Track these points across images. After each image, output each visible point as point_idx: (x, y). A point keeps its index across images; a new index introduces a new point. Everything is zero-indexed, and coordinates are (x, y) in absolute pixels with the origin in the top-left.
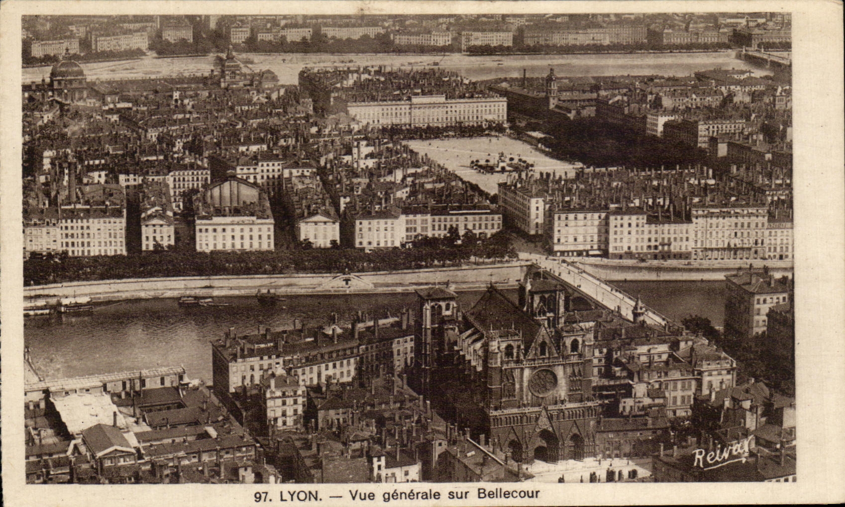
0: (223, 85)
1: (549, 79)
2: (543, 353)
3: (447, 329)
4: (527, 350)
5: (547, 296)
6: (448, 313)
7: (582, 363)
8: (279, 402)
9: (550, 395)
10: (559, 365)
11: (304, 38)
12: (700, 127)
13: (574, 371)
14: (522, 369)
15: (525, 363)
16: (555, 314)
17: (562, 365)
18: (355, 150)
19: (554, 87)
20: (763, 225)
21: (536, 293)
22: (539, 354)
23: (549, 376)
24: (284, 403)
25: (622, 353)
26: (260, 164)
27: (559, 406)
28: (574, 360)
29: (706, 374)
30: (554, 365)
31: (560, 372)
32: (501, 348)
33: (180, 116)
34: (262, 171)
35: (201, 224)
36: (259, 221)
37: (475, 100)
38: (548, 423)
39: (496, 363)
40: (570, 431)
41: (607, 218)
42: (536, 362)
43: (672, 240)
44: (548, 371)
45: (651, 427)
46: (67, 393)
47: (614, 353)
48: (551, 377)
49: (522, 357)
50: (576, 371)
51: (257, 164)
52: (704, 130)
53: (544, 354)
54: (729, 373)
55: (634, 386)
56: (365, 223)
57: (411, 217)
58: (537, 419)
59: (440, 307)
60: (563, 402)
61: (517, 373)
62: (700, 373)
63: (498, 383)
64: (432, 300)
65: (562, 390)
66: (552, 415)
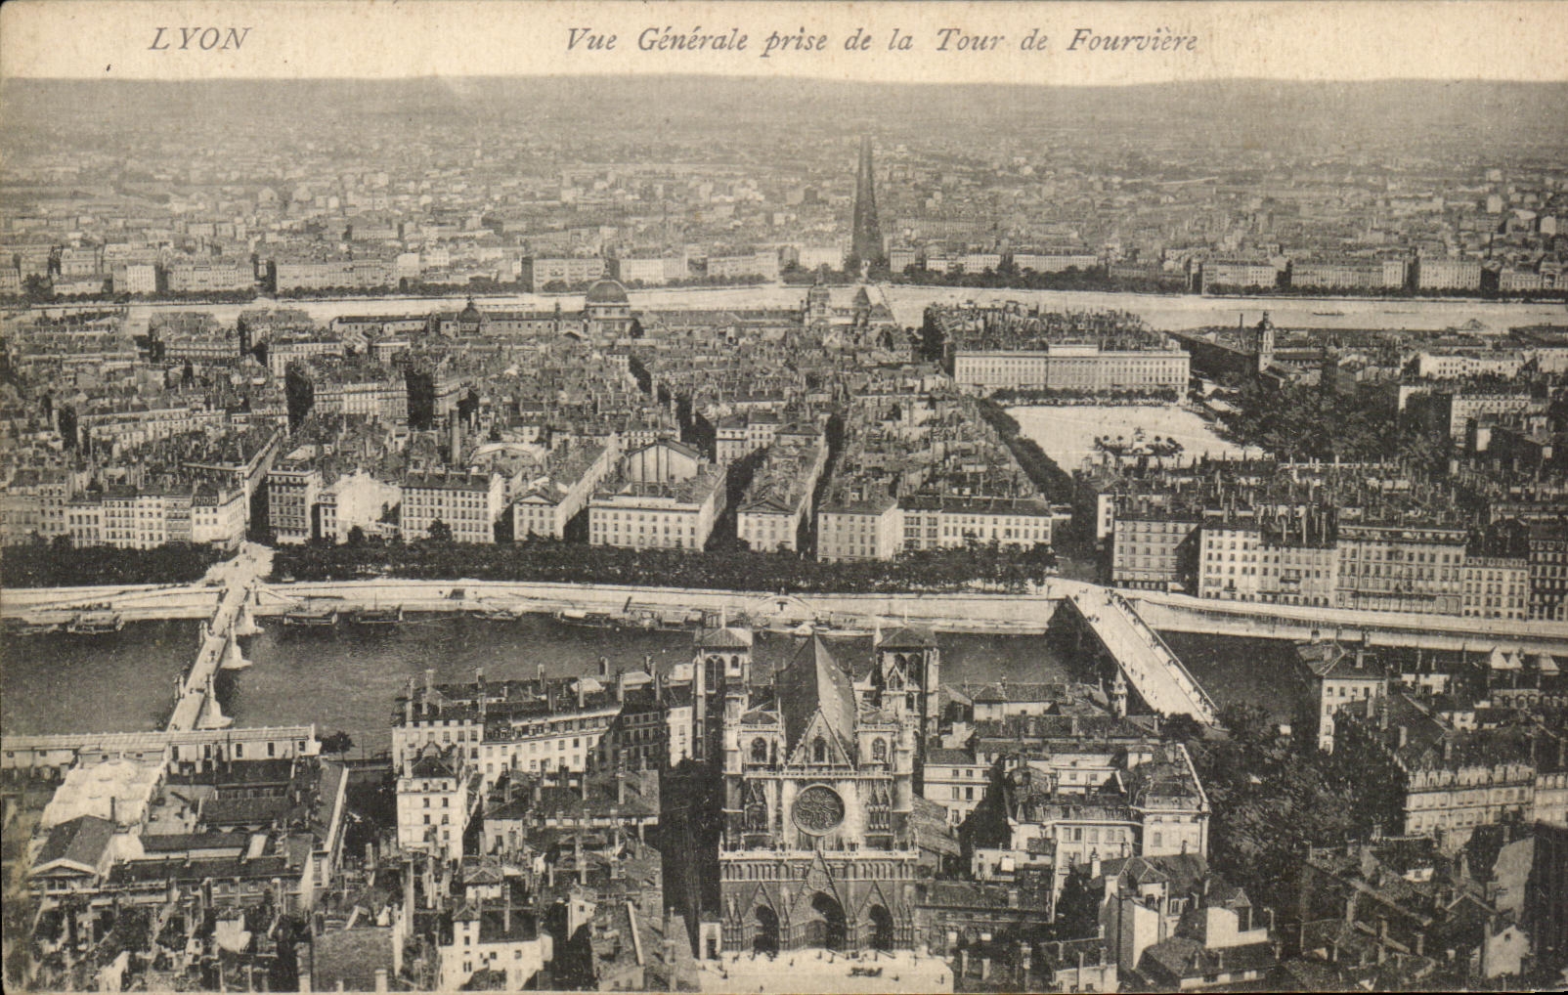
0: (807, 322)
1: (1261, 328)
2: (819, 756)
3: (729, 699)
4: (790, 748)
5: (906, 656)
6: (736, 672)
7: (889, 780)
8: (419, 799)
9: (829, 834)
10: (847, 780)
11: (988, 270)
12: (1454, 403)
13: (874, 796)
14: (779, 785)
15: (785, 770)
16: (921, 686)
17: (854, 780)
18: (905, 414)
19: (1268, 339)
20: (1457, 559)
21: (889, 650)
22: (812, 758)
23: (829, 800)
24: (427, 802)
25: (1021, 764)
26: (750, 426)
27: (847, 854)
28: (878, 773)
29: (1150, 818)
30: (839, 780)
31: (848, 792)
32: (743, 743)
33: (703, 358)
34: (753, 436)
35: (598, 507)
36: (681, 506)
37: (1142, 354)
38: (825, 880)
39: (734, 765)
40: (867, 899)
41: (1198, 530)
42: (806, 771)
43: (1303, 574)
44: (829, 791)
45: (1016, 907)
46: (105, 758)
47: (1007, 762)
48: (832, 801)
49: (781, 760)
50: (879, 794)
51: (745, 426)
52: (1461, 409)
53: (822, 759)
54: (1194, 820)
55: (1015, 829)
56: (832, 518)
57: (912, 513)
58: (805, 874)
59: (721, 661)
60: (853, 847)
61: (770, 790)
62: (1140, 817)
63: (737, 805)
64: (708, 649)
65: (853, 825)
66: (832, 869)
